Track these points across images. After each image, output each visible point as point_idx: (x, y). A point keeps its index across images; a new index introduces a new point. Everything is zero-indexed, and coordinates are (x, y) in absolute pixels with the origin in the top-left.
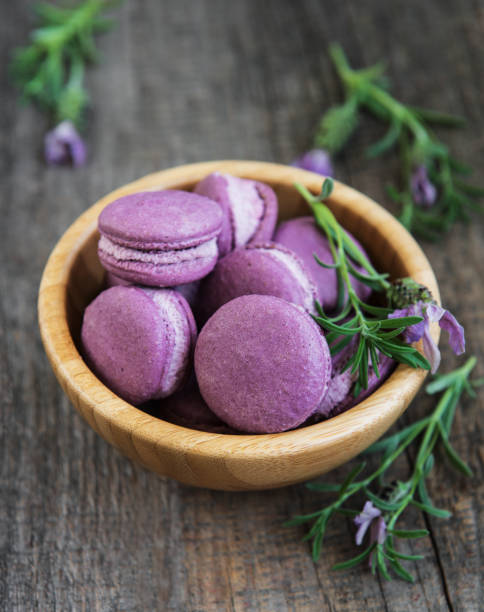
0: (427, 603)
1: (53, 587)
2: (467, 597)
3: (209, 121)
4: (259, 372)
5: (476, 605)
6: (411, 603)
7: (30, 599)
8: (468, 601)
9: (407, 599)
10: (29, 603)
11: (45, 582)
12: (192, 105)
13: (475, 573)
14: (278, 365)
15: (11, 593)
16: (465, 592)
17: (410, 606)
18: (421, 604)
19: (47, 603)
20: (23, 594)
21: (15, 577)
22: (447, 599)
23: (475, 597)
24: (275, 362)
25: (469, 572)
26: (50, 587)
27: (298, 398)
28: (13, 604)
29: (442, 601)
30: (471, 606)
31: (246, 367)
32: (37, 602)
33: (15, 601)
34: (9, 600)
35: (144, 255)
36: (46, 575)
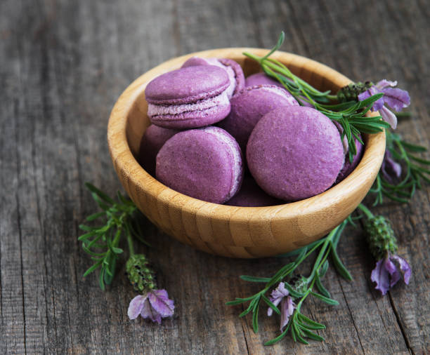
0: (380, 312)
1: (121, 306)
2: (408, 306)
3: (213, 29)
4: (301, 155)
5: (414, 312)
6: (369, 312)
7: (106, 313)
8: (408, 309)
9: (365, 310)
10: (104, 316)
11: (115, 303)
12: (201, 20)
13: (412, 292)
14: (312, 145)
15: (92, 310)
16: (406, 304)
17: (367, 314)
18: (375, 312)
19: (117, 315)
20: (100, 310)
21: (94, 300)
22: (394, 309)
23: (413, 307)
24: (310, 144)
25: (408, 292)
26: (118, 306)
27: (332, 163)
28: (94, 316)
29: (390, 310)
30: (411, 312)
31: (291, 154)
32: (110, 316)
33: (95, 314)
34: (91, 314)
35: (192, 106)
36: (115, 299)
